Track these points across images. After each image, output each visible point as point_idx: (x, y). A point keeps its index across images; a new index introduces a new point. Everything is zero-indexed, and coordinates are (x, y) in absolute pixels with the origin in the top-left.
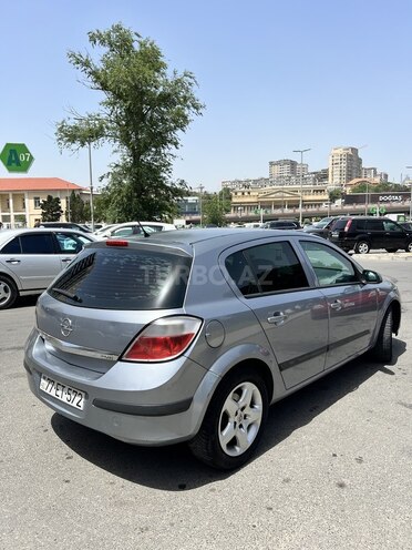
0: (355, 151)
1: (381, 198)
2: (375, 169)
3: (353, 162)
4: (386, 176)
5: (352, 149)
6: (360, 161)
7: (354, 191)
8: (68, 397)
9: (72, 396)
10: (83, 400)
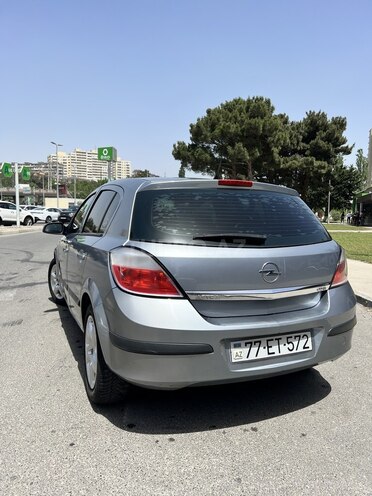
8: (290, 346)
9: (295, 343)
10: (310, 339)
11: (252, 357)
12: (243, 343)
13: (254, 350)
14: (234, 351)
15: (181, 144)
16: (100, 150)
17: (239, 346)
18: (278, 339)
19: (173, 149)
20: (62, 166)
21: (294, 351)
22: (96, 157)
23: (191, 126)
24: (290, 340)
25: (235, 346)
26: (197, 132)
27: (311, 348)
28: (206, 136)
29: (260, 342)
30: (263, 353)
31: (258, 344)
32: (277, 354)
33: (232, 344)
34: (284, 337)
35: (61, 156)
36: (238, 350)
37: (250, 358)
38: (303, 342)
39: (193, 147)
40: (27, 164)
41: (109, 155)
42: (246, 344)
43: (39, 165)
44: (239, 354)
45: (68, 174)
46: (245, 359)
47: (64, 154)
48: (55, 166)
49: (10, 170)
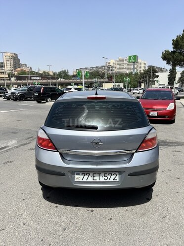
0: (16, 55)
1: (32, 78)
2: (26, 65)
3: (16, 61)
4: (31, 68)
5: (15, 54)
6: (19, 60)
7: (19, 74)
8: (106, 178)
9: (109, 177)
10: (118, 176)
11: (85, 180)
12: (81, 173)
13: (86, 177)
14: (76, 176)
15: (167, 52)
16: (130, 57)
17: (79, 174)
18: (99, 174)
19: (162, 55)
20: (112, 67)
21: (108, 180)
22: (128, 60)
23: (173, 41)
24: (105, 175)
25: (77, 174)
26: (176, 44)
27: (118, 180)
28: (181, 45)
29: (89, 174)
30: (90, 179)
31: (88, 175)
32: (98, 180)
33: (75, 173)
34: (103, 174)
35: (112, 62)
36: (78, 176)
37: (83, 181)
38: (113, 177)
39: (173, 52)
40: (97, 67)
41: (134, 59)
42: (82, 174)
43: (102, 67)
44: (78, 178)
45: (115, 71)
46: (81, 180)
47: (113, 61)
48: (109, 67)
49: (80, 74)
